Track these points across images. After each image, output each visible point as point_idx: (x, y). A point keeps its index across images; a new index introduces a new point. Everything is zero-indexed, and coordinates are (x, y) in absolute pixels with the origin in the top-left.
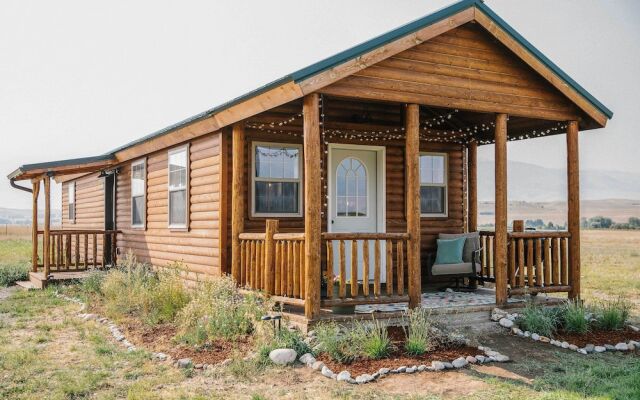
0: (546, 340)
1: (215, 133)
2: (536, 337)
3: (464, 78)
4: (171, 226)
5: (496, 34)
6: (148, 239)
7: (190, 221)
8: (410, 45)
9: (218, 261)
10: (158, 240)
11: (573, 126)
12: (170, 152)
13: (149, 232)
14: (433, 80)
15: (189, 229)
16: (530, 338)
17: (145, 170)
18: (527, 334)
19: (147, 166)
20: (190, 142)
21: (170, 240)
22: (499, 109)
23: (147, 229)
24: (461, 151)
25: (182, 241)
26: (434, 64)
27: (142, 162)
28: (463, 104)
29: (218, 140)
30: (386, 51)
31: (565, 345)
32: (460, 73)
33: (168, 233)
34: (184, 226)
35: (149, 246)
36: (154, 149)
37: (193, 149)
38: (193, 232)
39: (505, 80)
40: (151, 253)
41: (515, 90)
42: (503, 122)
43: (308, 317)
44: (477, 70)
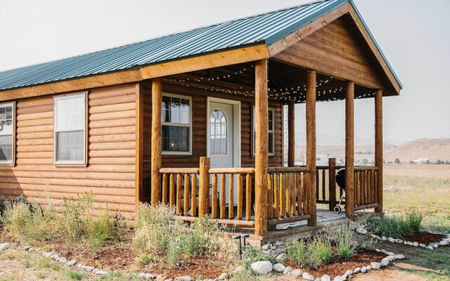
0: (401, 241)
1: (132, 84)
2: (391, 239)
3: (337, 54)
4: (58, 163)
5: (357, 24)
6: (16, 173)
7: (89, 158)
8: (320, 26)
9: (135, 192)
10: (26, 174)
11: (380, 93)
12: (56, 98)
13: (18, 168)
14: (323, 53)
15: (88, 165)
16: (387, 242)
17: (13, 113)
18: (384, 238)
19: (17, 109)
20: (90, 91)
21: (55, 174)
22: (351, 78)
23: (16, 165)
24: (281, 107)
25: (74, 175)
26: (324, 42)
27: (12, 105)
28: (336, 73)
29: (137, 88)
30: (310, 28)
31: (416, 244)
32: (336, 50)
33: (54, 168)
34: (83, 162)
35: (19, 180)
36: (36, 95)
37: (92, 96)
38: (90, 168)
39: (354, 58)
40: (22, 186)
41: (359, 65)
42: (352, 89)
43: (260, 234)
44: (343, 49)
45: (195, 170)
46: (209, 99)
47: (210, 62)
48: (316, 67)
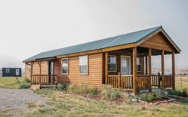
0: (178, 97)
1: (100, 53)
2: (175, 96)
3: (158, 43)
4: (81, 74)
5: (164, 34)
6: (69, 77)
7: (89, 73)
8: (152, 36)
9: (101, 82)
10: (72, 77)
11: (174, 53)
12: (79, 57)
13: (69, 75)
14: (153, 43)
15: (88, 74)
16: (173, 97)
17: (68, 61)
18: (173, 96)
19: (69, 59)
20: (89, 55)
21: (79, 77)
22: (163, 49)
23: (69, 74)
24: (143, 57)
25: (85, 77)
26: (154, 40)
27: (68, 58)
28: (158, 48)
29: (102, 54)
30: (148, 37)
31: (182, 97)
32: (157, 42)
33: (79, 75)
34: (87, 74)
35: (69, 79)
36: (74, 56)
37: (89, 56)
38: (89, 75)
39: (164, 43)
40: (70, 80)
41: (165, 45)
42: (163, 52)
43: (135, 93)
44: (160, 41)
45: (117, 76)
46: (121, 56)
47: (121, 47)
48: (151, 47)
